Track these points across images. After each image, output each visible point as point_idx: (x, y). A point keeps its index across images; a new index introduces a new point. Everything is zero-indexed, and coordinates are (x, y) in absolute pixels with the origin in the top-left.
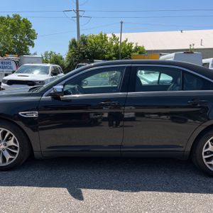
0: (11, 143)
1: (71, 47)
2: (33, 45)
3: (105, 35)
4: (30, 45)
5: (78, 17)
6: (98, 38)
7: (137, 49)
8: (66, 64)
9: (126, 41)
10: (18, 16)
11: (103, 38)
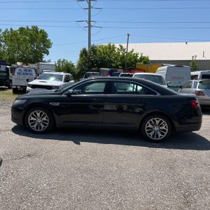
0: (45, 119)
1: (81, 55)
2: (47, 53)
3: (114, 45)
4: (45, 53)
5: (90, 26)
6: (106, 48)
7: (142, 59)
8: (77, 71)
9: (132, 52)
10: (37, 28)
11: (111, 48)
